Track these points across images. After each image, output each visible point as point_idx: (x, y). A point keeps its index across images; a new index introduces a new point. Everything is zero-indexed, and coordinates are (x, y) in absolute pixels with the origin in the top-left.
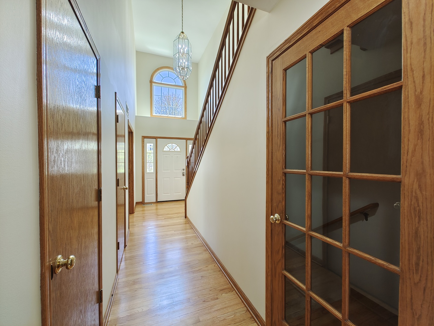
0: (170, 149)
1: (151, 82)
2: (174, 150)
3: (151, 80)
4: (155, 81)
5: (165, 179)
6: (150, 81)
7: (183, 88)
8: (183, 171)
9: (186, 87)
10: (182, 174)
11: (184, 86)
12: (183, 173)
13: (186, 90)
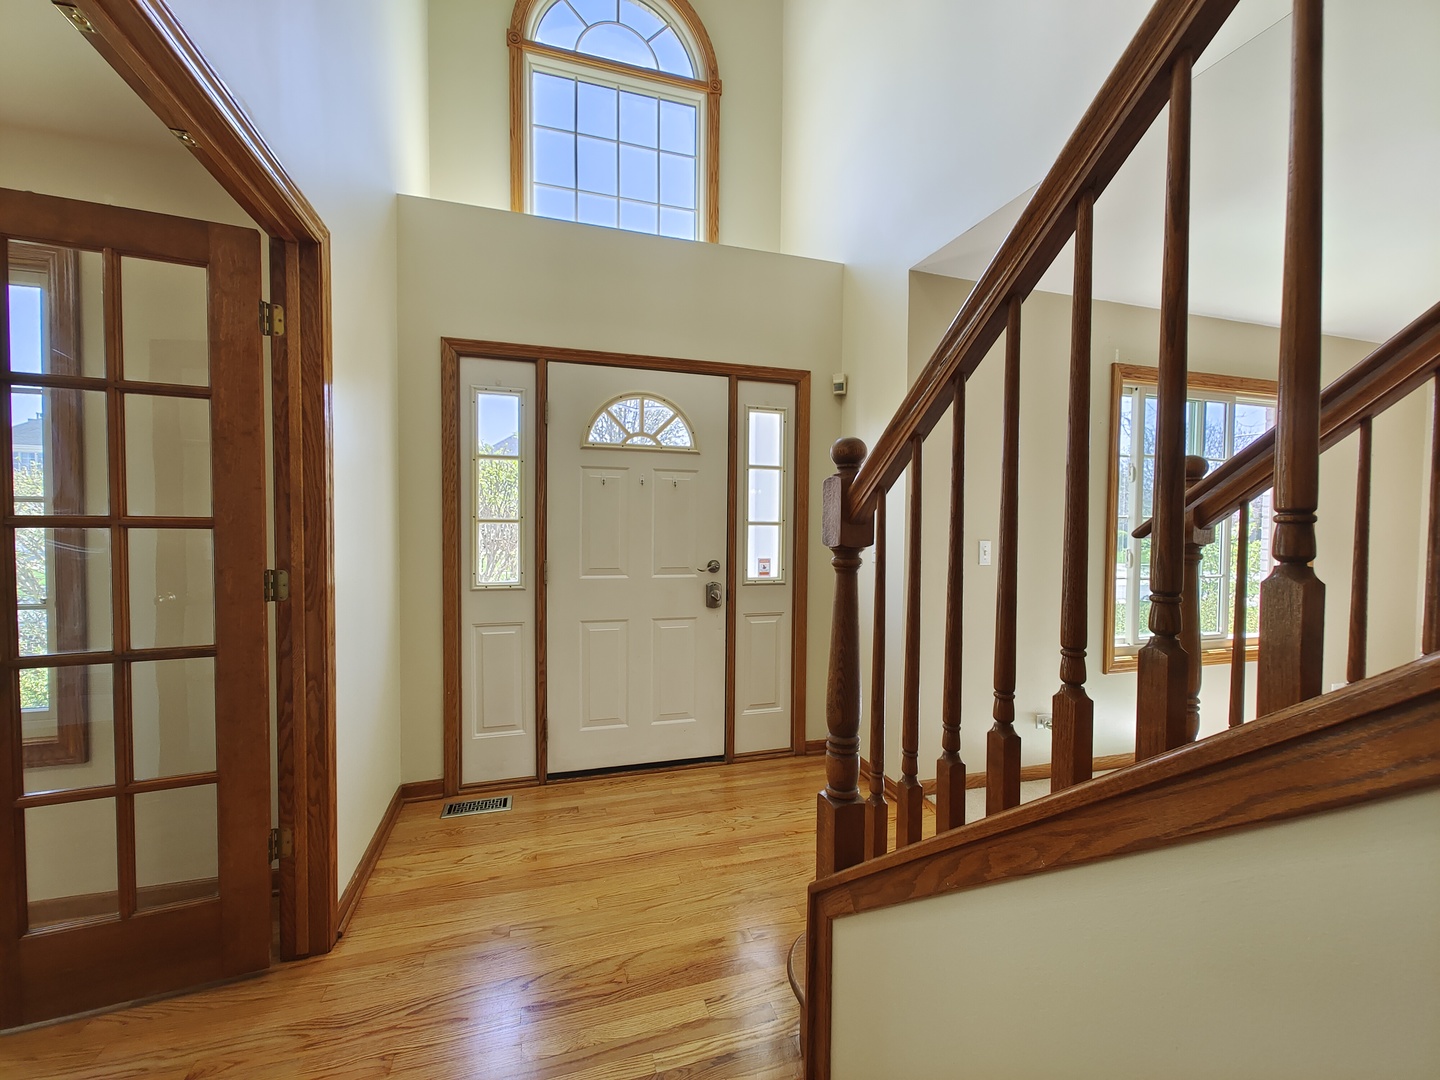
0: (631, 437)
1: (517, 40)
2: (653, 437)
3: (513, 26)
4: (538, 39)
5: (593, 628)
6: (509, 33)
7: (700, 97)
8: (709, 578)
9: (713, 87)
10: (700, 597)
11: (702, 78)
12: (710, 589)
13: (717, 103)
